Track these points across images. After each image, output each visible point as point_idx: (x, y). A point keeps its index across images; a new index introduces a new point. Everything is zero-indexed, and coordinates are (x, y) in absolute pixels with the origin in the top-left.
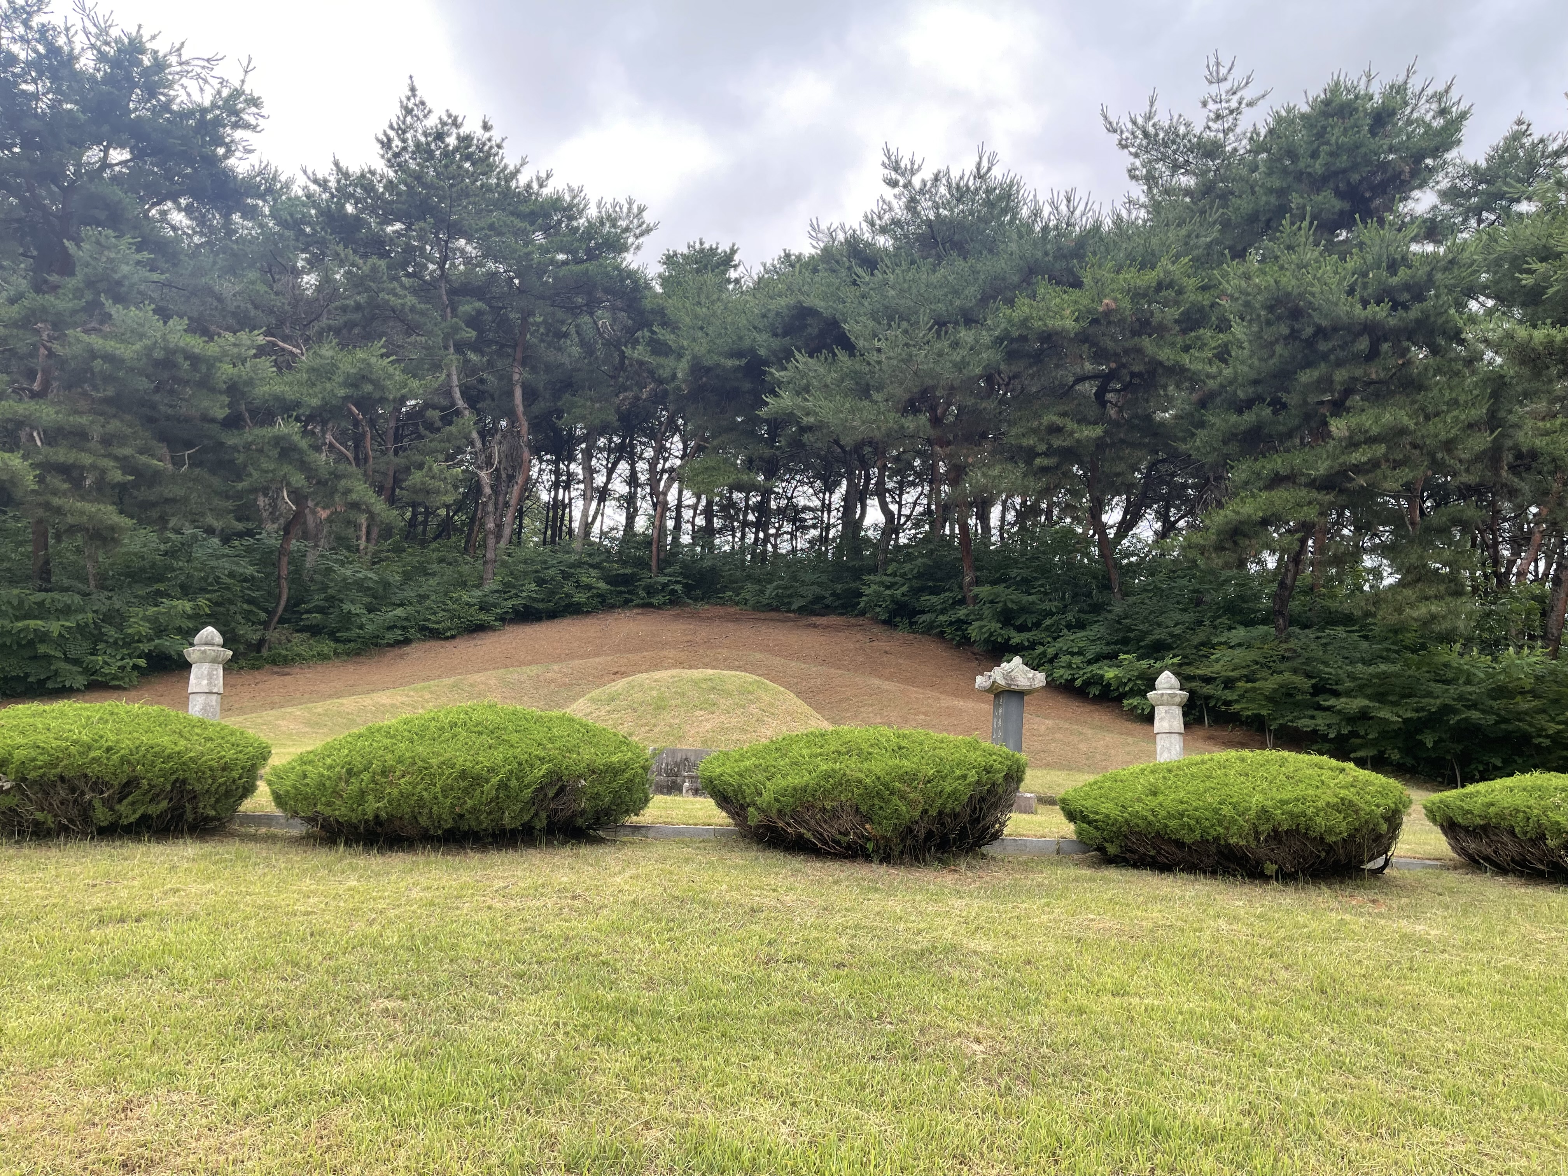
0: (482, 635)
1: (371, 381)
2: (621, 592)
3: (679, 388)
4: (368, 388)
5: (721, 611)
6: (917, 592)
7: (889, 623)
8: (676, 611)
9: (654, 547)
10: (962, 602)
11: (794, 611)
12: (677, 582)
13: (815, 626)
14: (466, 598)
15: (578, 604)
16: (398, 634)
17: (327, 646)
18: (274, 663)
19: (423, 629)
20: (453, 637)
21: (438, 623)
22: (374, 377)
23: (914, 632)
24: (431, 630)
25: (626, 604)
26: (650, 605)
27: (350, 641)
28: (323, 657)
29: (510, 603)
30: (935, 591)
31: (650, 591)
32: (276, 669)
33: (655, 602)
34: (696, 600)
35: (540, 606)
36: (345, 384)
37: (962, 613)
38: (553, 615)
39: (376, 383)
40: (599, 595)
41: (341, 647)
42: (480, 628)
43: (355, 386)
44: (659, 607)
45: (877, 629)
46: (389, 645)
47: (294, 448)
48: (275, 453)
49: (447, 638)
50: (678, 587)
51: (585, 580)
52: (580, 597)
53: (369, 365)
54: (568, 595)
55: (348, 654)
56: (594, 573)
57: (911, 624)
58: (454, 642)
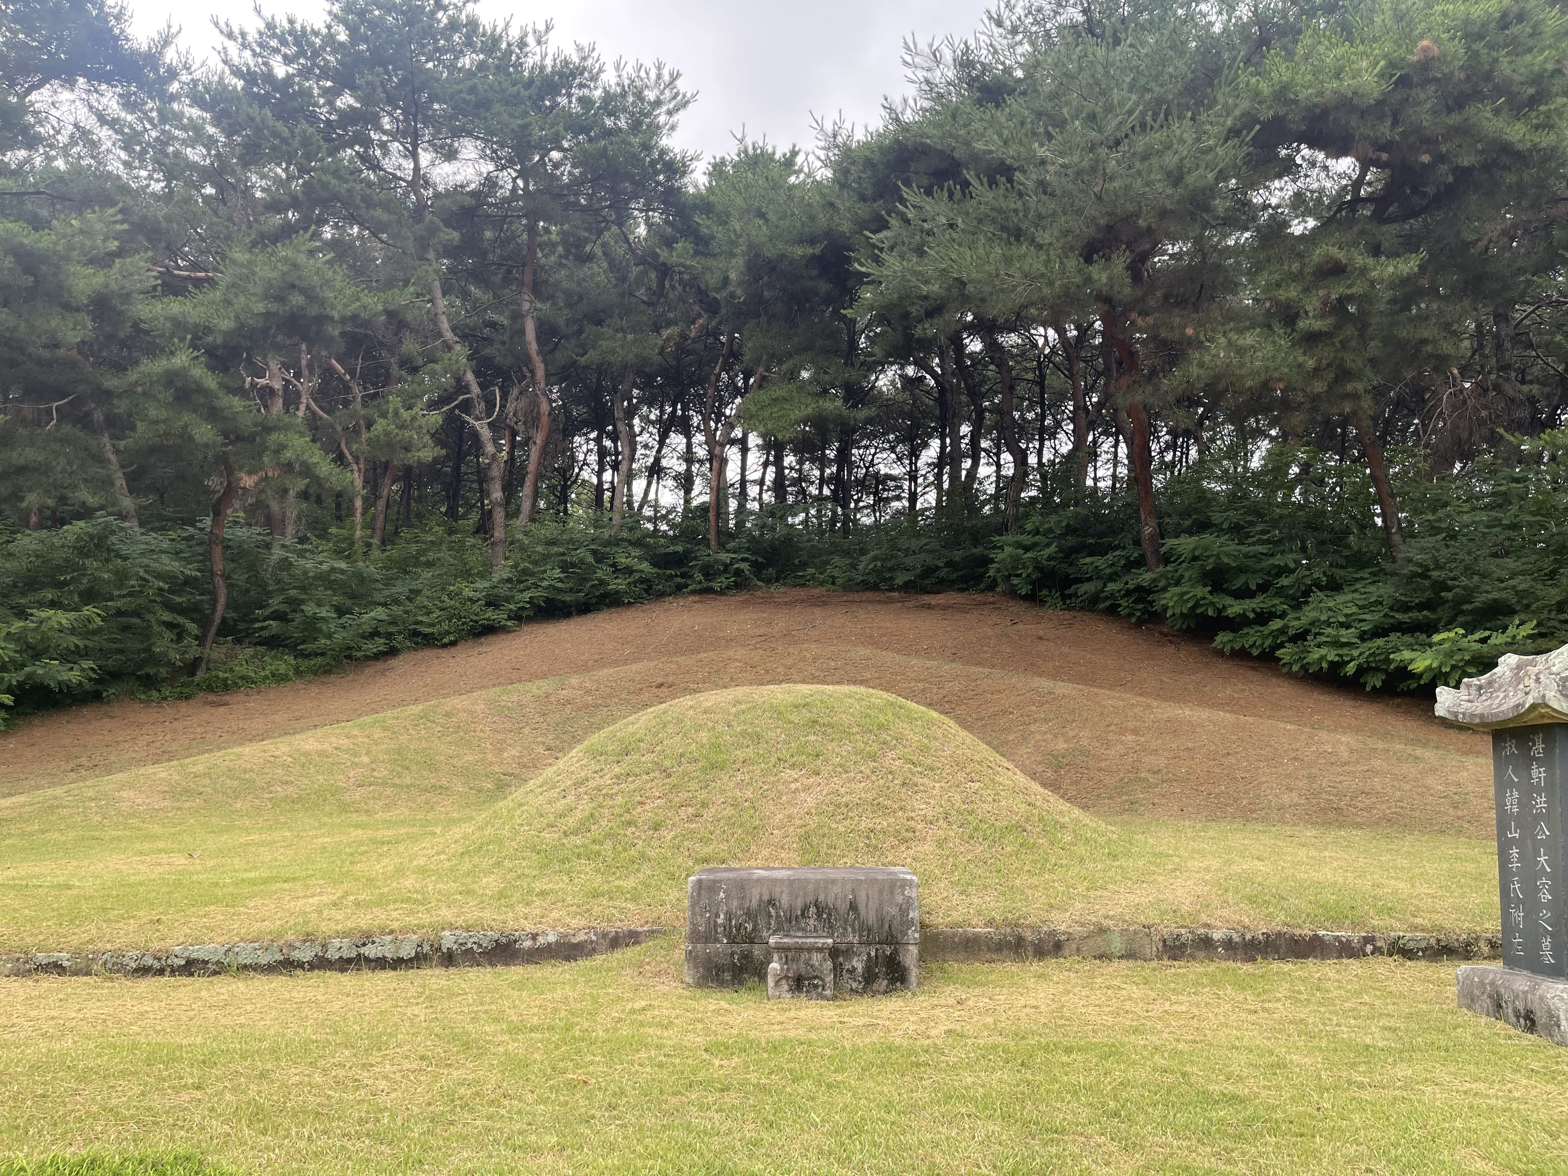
0: (491, 638)
1: (303, 291)
2: (671, 577)
3: (732, 295)
4: (297, 299)
5: (802, 593)
6: (1069, 554)
7: (1033, 599)
8: (743, 596)
9: (712, 515)
10: (1140, 563)
11: (899, 589)
12: (744, 560)
13: (929, 607)
14: (468, 593)
15: (617, 592)
16: (380, 644)
17: (284, 663)
18: (210, 689)
19: (415, 634)
20: (453, 643)
21: (432, 625)
22: (305, 284)
23: (1069, 609)
24: (425, 636)
25: (678, 590)
26: (709, 591)
27: (316, 655)
28: (279, 678)
29: (527, 595)
30: (1100, 550)
31: (709, 572)
32: (212, 697)
33: (716, 585)
34: (768, 581)
35: (568, 598)
36: (266, 297)
37: (1146, 577)
38: (585, 609)
39: (310, 294)
40: (642, 581)
41: (304, 664)
42: (489, 630)
43: (280, 299)
44: (722, 592)
45: (1017, 607)
46: (367, 658)
47: (200, 390)
48: (168, 396)
49: (445, 646)
50: (744, 566)
51: (623, 560)
52: (619, 584)
53: (295, 266)
54: (602, 583)
55: (315, 673)
56: (636, 552)
57: (1064, 597)
58: (453, 651)
